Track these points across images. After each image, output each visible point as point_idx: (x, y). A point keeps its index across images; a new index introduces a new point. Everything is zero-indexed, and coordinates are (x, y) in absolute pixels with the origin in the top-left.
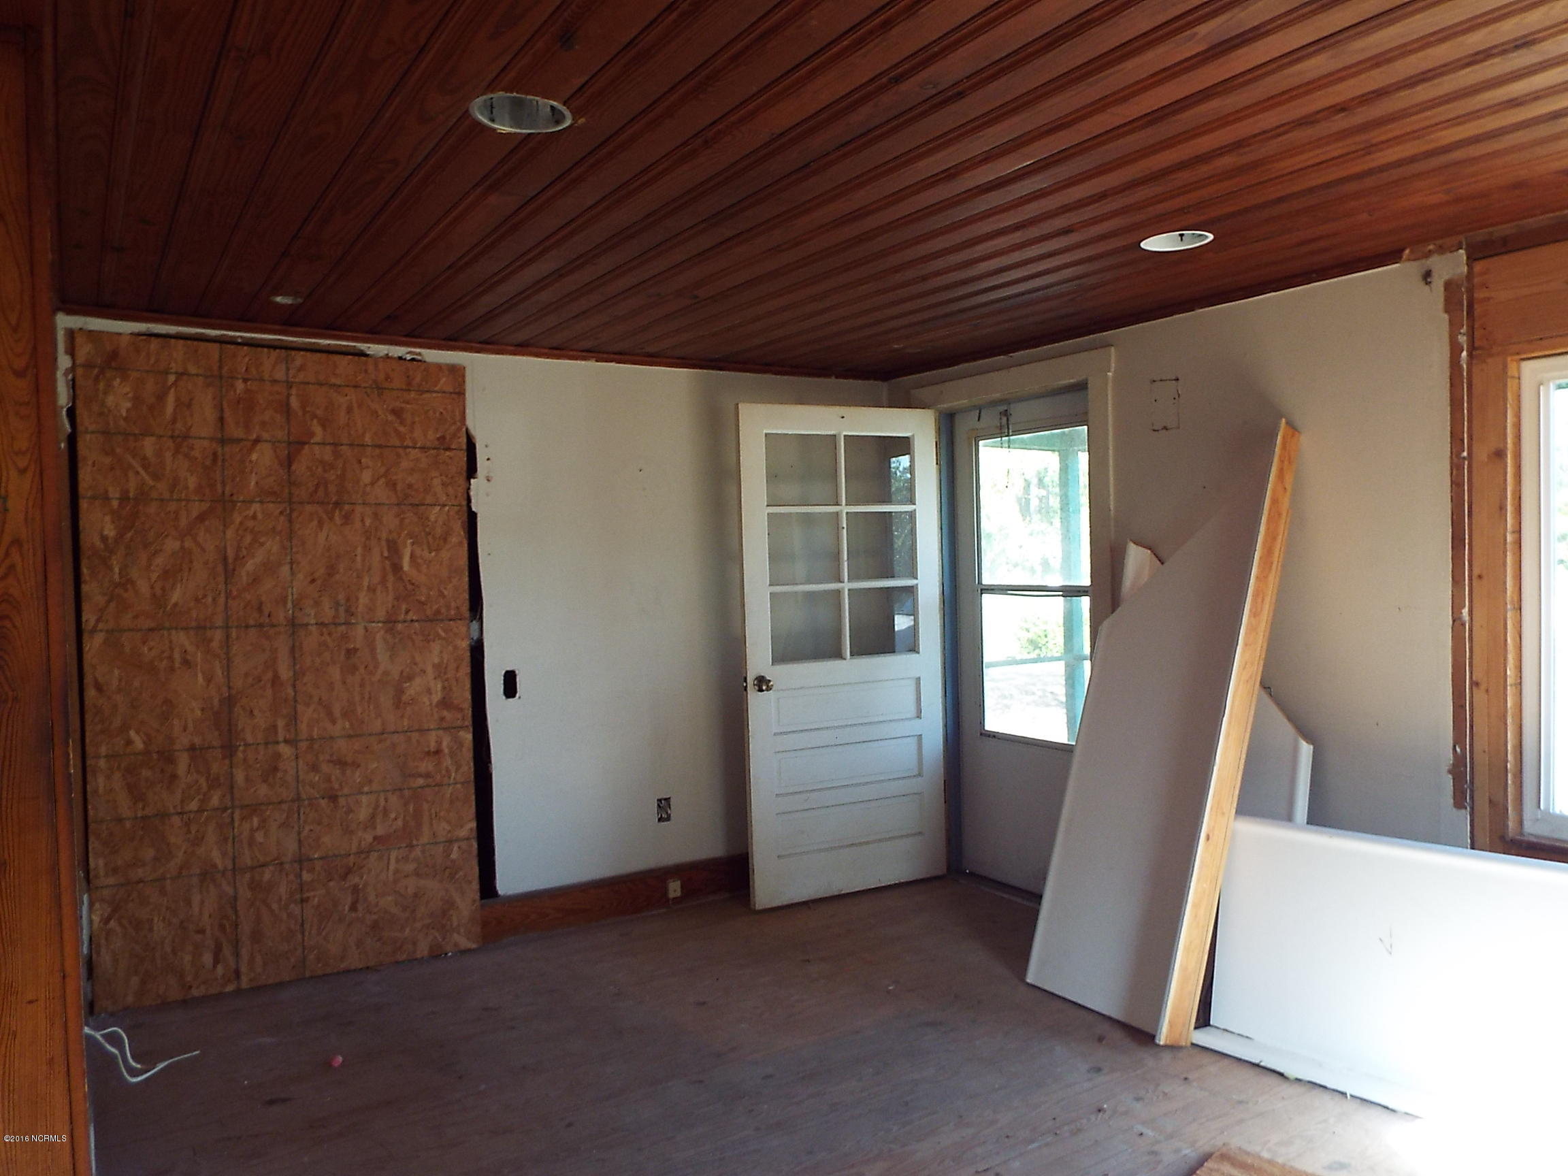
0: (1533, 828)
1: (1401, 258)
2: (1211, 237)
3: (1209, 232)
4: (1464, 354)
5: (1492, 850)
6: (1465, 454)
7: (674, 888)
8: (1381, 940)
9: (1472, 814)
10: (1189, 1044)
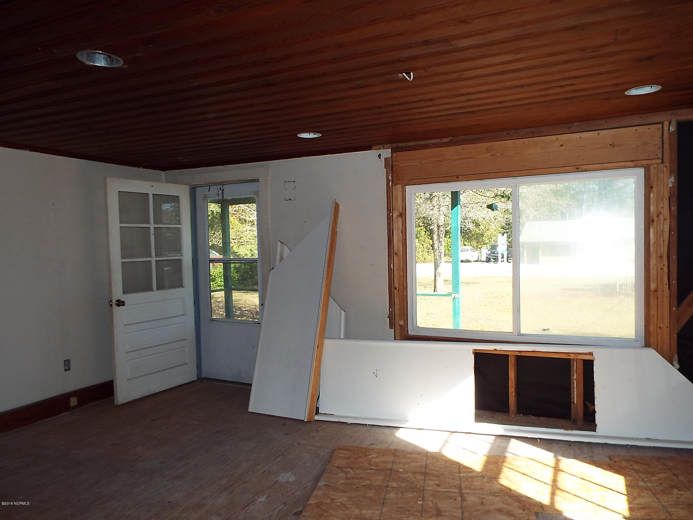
0: (411, 333)
1: (372, 148)
2: (321, 135)
3: (320, 133)
4: (391, 182)
5: (400, 340)
6: (391, 215)
7: (74, 402)
8: (374, 373)
9: (395, 330)
10: (314, 421)
